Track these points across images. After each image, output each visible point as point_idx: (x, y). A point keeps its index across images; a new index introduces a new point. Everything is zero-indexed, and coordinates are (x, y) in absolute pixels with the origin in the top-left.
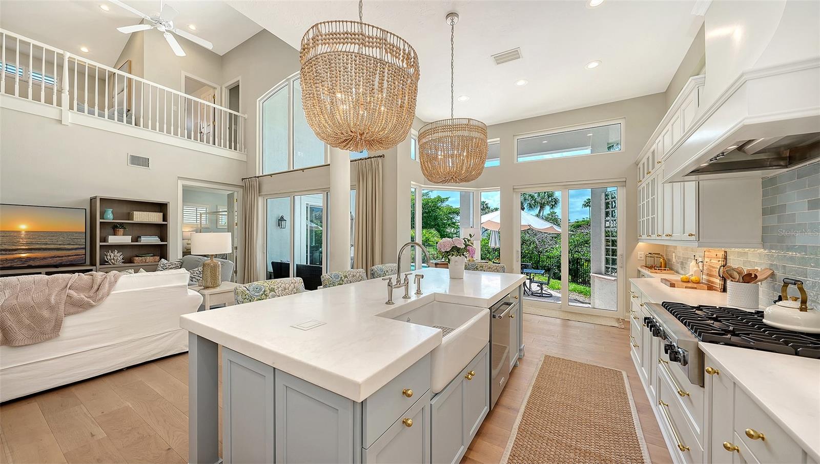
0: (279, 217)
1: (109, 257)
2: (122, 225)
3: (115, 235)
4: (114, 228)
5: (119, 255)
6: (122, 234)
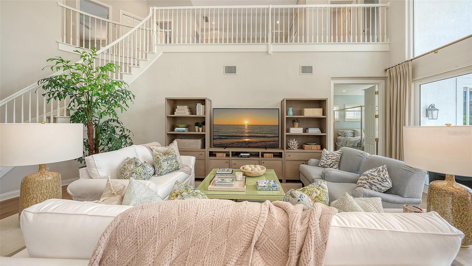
0: (427, 106)
1: (290, 144)
2: (297, 118)
3: (294, 127)
4: (293, 121)
5: (296, 142)
6: (297, 127)
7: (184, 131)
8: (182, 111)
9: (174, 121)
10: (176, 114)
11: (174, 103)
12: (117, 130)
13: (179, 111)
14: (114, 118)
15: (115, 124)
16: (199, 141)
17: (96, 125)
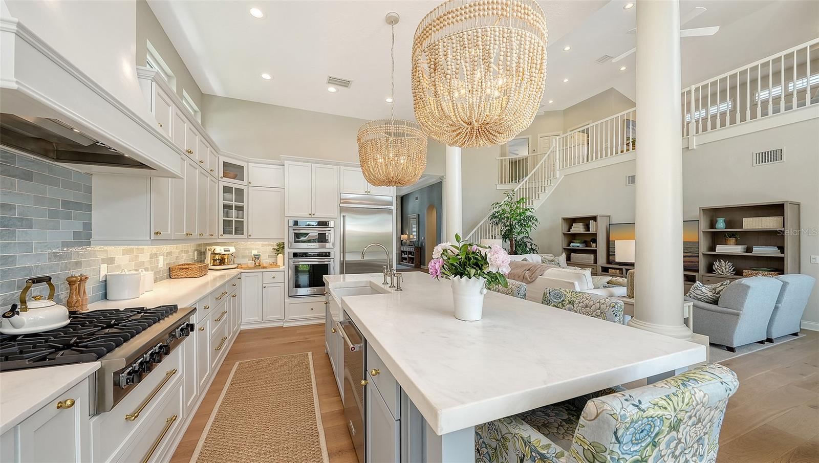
2: (732, 233)
5: (728, 265)
6: (733, 244)
7: (578, 247)
8: (578, 228)
9: (572, 237)
10: (572, 231)
11: (571, 221)
12: (528, 245)
13: (575, 229)
14: (527, 235)
15: (528, 240)
16: (592, 256)
17: (515, 240)
